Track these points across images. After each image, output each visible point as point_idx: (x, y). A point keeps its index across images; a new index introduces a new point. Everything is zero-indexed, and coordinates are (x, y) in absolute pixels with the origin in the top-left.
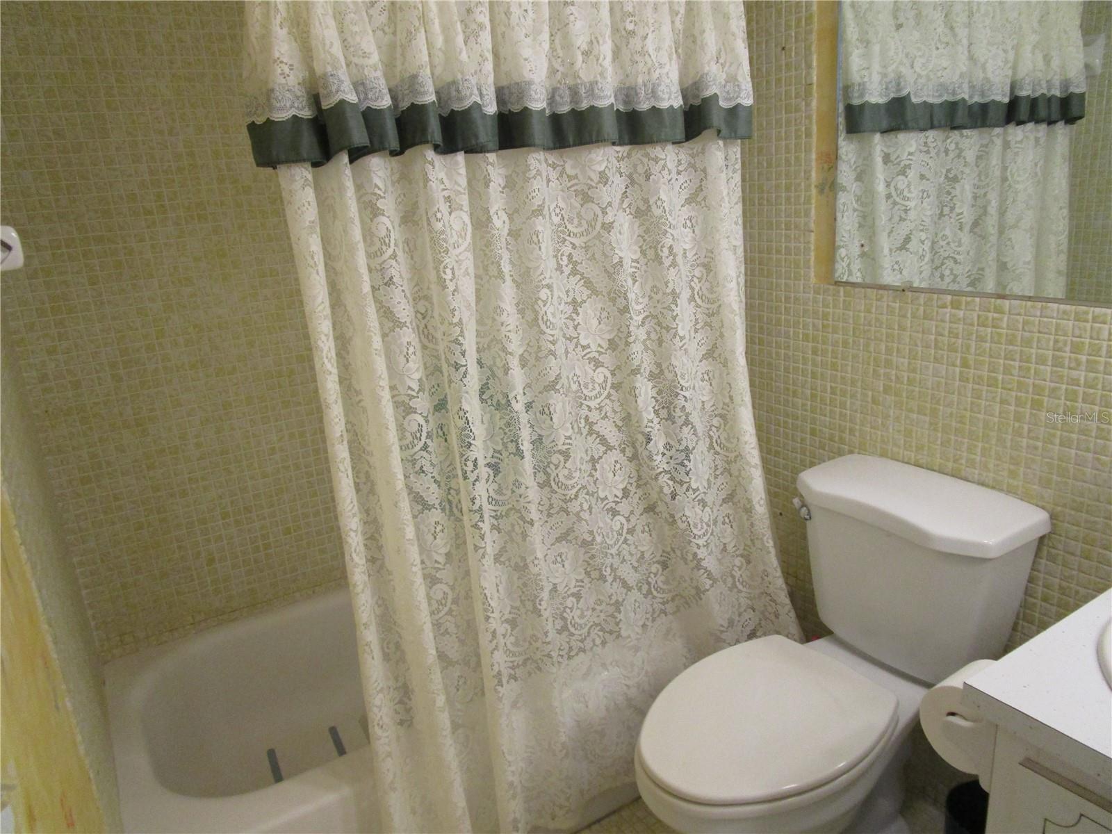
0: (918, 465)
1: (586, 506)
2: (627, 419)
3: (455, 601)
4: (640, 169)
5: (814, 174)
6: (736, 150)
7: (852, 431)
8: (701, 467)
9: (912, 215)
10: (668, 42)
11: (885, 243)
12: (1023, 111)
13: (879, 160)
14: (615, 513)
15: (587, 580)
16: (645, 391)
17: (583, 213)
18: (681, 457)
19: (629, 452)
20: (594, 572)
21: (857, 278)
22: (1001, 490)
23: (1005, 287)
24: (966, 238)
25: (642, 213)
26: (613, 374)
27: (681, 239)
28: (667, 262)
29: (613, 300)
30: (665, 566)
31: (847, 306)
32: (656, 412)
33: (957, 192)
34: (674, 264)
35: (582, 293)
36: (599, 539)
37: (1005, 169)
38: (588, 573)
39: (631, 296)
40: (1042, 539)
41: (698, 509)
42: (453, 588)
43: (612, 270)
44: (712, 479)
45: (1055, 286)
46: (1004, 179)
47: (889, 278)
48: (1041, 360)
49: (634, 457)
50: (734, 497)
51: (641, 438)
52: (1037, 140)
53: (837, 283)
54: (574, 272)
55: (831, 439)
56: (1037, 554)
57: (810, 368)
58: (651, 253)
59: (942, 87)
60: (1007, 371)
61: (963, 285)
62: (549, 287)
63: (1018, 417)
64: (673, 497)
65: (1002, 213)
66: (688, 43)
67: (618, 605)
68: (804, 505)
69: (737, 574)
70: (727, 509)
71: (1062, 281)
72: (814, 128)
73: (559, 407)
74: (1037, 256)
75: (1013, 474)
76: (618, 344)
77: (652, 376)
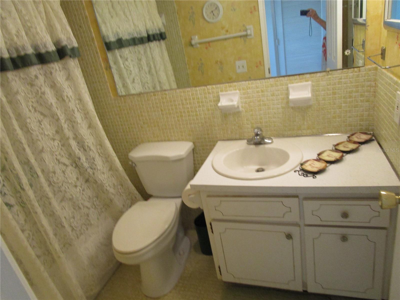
0: (158, 141)
1: (66, 187)
2: (70, 155)
3: (33, 235)
4: (48, 72)
5: (103, 65)
6: (76, 61)
7: (138, 138)
8: (99, 162)
9: (133, 72)
10: (44, 28)
11: (129, 82)
12: (152, 38)
13: (119, 58)
14: (76, 186)
15: (75, 211)
16: (73, 143)
17: (32, 90)
18: (92, 161)
19: (74, 165)
20: (76, 207)
21: (124, 93)
22: (181, 141)
23: (162, 88)
24: (148, 76)
25: (53, 86)
26: (60, 141)
27: (68, 92)
28: (67, 101)
29: (53, 117)
30: (97, 197)
31: (125, 102)
32: (79, 150)
33: (142, 63)
34: (70, 101)
35: (41, 117)
36: (74, 196)
37: (152, 55)
38: (74, 209)
39: (59, 114)
40: (193, 150)
41: (103, 175)
42: (31, 231)
43: (49, 107)
44: (103, 165)
45: (174, 86)
46: (153, 58)
47: (133, 92)
48: (179, 104)
49: (77, 166)
50: (112, 168)
51: (77, 159)
52: (157, 46)
53: (120, 96)
54: (35, 111)
55: (133, 142)
56: (194, 153)
57: (120, 123)
58: (61, 99)
59: (129, 34)
60: (172, 109)
61: (152, 90)
62: (30, 118)
63: (178, 121)
64: (94, 174)
65: (155, 67)
66: (51, 28)
67: (88, 215)
68: (132, 162)
69: (120, 191)
70: (111, 172)
71: (175, 83)
72: (98, 51)
73: (46, 157)
74: (167, 77)
75: (182, 136)
76: (59, 131)
77: (74, 139)
